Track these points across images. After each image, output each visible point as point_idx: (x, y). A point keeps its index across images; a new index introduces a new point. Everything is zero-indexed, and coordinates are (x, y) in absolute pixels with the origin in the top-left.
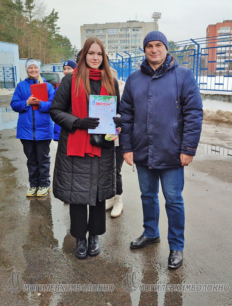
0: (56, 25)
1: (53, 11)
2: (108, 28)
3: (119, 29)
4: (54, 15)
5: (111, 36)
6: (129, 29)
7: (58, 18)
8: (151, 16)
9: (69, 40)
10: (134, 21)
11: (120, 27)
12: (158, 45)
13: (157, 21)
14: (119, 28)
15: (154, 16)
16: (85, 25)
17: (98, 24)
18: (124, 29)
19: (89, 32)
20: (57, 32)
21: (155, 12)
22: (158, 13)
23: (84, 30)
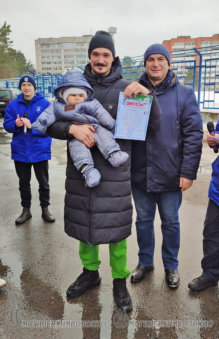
0: (8, 39)
1: (5, 24)
2: (64, 43)
3: (75, 44)
4: (6, 28)
5: (67, 50)
6: (85, 44)
7: (10, 31)
9: (23, 54)
10: (90, 35)
11: (76, 42)
12: (160, 59)
13: (113, 35)
15: (110, 31)
16: (39, 39)
17: (53, 38)
18: (80, 43)
19: (43, 46)
20: (10, 46)
21: (111, 27)
22: (114, 27)
23: (38, 44)
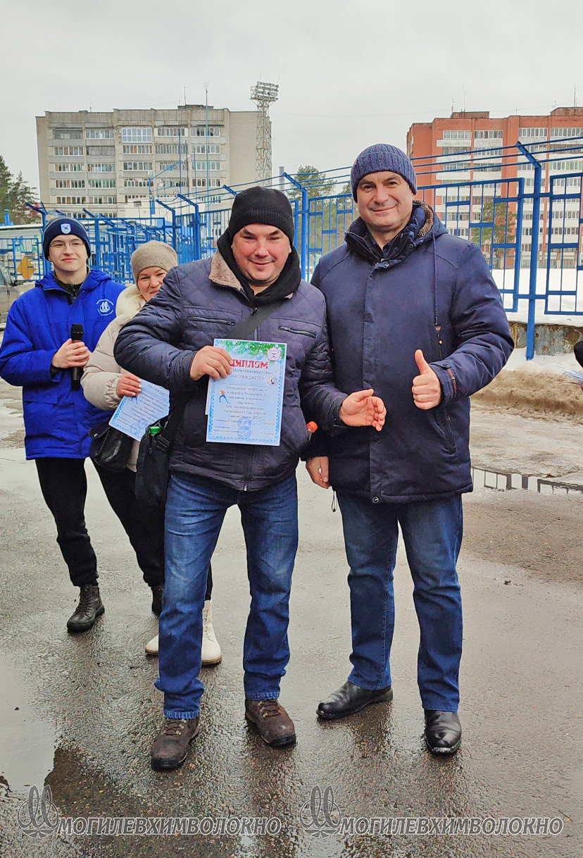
2: (123, 126)
3: (156, 130)
5: (133, 148)
6: (186, 130)
8: (249, 94)
10: (199, 106)
11: (157, 123)
12: (389, 183)
13: (268, 107)
14: (155, 127)
15: (259, 94)
16: (50, 113)
17: (89, 111)
18: (170, 128)
19: (62, 135)
21: (261, 83)
22: (270, 84)
23: (47, 129)
